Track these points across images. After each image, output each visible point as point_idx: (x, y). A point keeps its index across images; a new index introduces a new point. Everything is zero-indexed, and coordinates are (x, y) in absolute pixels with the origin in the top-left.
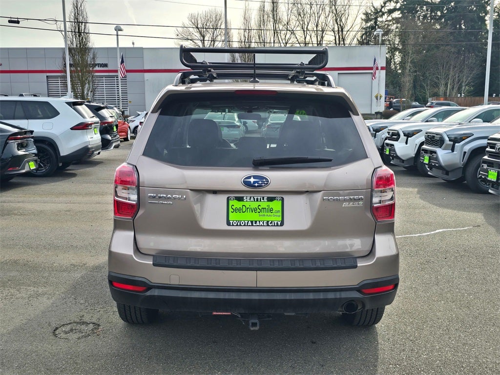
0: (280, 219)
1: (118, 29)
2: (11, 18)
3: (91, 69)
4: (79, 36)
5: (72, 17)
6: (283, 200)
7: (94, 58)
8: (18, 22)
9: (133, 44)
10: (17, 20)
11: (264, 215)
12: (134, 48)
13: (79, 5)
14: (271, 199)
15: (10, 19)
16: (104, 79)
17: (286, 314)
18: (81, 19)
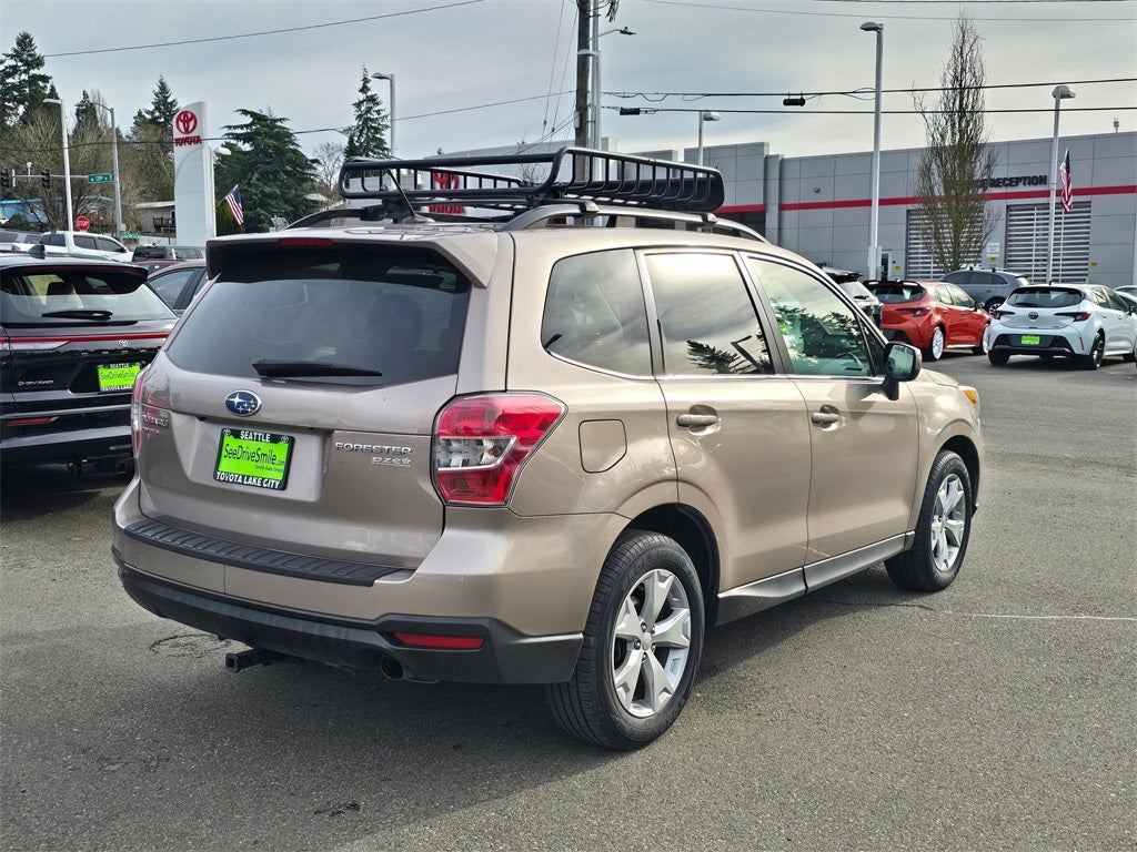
0: (280, 476)
1: (1062, 93)
2: (789, 95)
3: (980, 191)
4: (960, 118)
5: (949, 78)
6: (292, 442)
7: (988, 167)
8: (802, 102)
9: (1116, 124)
10: (799, 97)
11: (262, 467)
12: (1116, 135)
13: (967, 49)
14: (275, 439)
15: (787, 97)
16: (1035, 212)
17: (328, 663)
18: (968, 80)
